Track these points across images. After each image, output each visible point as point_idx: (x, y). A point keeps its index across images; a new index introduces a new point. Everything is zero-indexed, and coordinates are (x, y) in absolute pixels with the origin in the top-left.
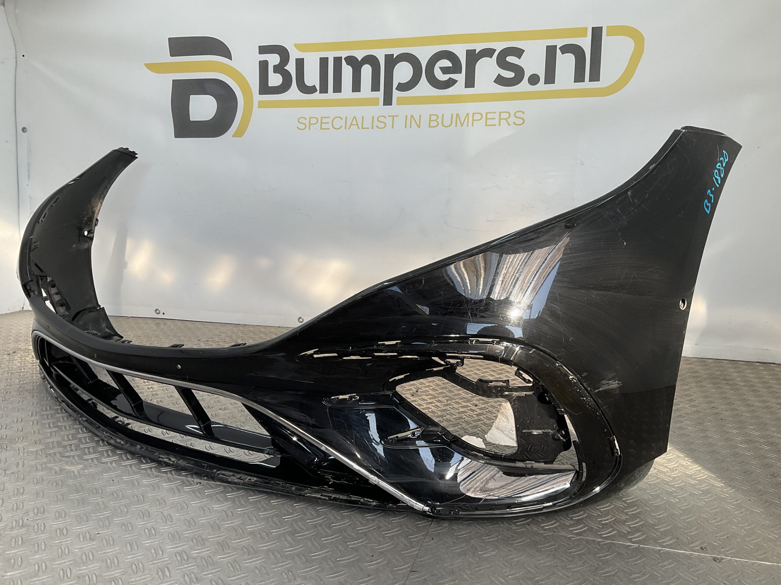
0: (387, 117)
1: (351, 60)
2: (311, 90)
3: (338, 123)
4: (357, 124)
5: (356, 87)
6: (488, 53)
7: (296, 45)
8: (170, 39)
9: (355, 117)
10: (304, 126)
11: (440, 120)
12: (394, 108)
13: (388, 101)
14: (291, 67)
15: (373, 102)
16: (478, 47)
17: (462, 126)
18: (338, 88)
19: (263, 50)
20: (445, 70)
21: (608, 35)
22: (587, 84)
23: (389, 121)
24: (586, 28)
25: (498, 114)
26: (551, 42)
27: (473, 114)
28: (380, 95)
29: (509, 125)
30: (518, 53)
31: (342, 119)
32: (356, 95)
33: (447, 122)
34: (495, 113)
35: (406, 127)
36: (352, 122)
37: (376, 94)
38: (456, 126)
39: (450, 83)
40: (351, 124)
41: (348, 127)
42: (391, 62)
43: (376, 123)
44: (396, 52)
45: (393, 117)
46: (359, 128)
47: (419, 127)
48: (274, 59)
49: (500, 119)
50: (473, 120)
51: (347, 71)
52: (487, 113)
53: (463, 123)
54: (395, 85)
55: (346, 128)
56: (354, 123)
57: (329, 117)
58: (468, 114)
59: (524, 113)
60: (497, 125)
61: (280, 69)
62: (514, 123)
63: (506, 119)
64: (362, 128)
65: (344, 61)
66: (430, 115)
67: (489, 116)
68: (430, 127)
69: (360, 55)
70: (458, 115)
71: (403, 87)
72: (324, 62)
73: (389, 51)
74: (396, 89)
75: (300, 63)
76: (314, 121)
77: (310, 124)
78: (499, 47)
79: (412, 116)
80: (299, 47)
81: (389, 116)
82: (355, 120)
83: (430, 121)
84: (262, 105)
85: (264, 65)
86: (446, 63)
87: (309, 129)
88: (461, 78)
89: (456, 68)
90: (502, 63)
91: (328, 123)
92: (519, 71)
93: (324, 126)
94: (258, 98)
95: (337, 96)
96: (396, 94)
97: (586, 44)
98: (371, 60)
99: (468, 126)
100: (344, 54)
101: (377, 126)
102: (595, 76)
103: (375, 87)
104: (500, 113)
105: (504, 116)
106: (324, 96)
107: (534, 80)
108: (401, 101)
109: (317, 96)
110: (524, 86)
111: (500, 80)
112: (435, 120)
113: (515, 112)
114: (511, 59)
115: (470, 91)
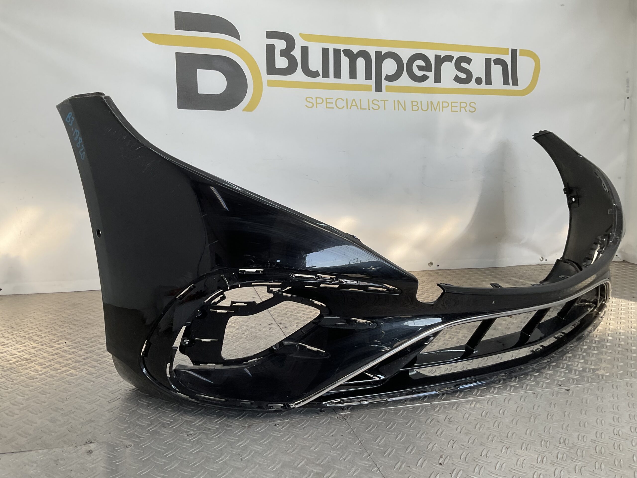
0: (380, 101)
1: (348, 53)
2: (315, 74)
3: (341, 104)
4: (356, 105)
5: (353, 75)
6: (449, 58)
7: (301, 35)
8: (176, 13)
9: (354, 100)
10: (311, 105)
11: (419, 105)
12: (384, 94)
13: (379, 88)
14: (297, 53)
15: (367, 88)
16: (443, 54)
17: (435, 110)
18: (337, 75)
19: (270, 35)
20: (420, 68)
21: (520, 55)
22: (511, 87)
23: (381, 104)
24: (508, 49)
25: (459, 103)
26: (488, 56)
27: (443, 102)
28: (372, 83)
29: (466, 111)
30: (468, 61)
31: (343, 100)
32: (353, 81)
33: (425, 108)
34: (457, 102)
35: (395, 110)
36: (352, 103)
37: (368, 82)
38: (431, 111)
39: (424, 78)
40: (352, 105)
41: (349, 107)
42: (380, 57)
43: (371, 105)
44: (384, 50)
45: (384, 101)
46: (358, 109)
47: (405, 110)
48: (280, 45)
49: (461, 107)
50: (443, 107)
51: (345, 61)
52: (452, 102)
53: (436, 108)
54: (383, 77)
55: (347, 108)
56: (354, 104)
57: (332, 98)
58: (439, 102)
59: (475, 104)
60: (459, 111)
61: (286, 53)
62: (469, 111)
63: (464, 107)
64: (361, 109)
65: (342, 53)
66: (412, 102)
67: (453, 104)
68: (413, 110)
69: (355, 49)
70: (431, 102)
71: (390, 78)
72: (325, 51)
73: (379, 49)
74: (385, 79)
75: (305, 51)
76: (319, 101)
77: (317, 103)
78: (456, 55)
79: (398, 101)
80: (304, 36)
81: (381, 100)
82: (354, 102)
83: (412, 106)
84: (271, 83)
85: (270, 49)
86: (421, 63)
87: (317, 107)
88: (431, 74)
89: (428, 67)
90: (458, 67)
91: (332, 103)
92: (469, 74)
93: (329, 105)
94: (266, 77)
95: (337, 81)
96: (385, 83)
97: (508, 59)
98: (364, 54)
99: (439, 111)
100: (342, 47)
101: (372, 108)
102: (515, 83)
103: (368, 76)
104: (460, 103)
105: (463, 105)
106: (325, 80)
107: (479, 81)
108: (389, 89)
109: (320, 79)
110: (473, 84)
111: (457, 79)
112: (416, 106)
113: (470, 102)
114: (464, 65)
115: (437, 85)
